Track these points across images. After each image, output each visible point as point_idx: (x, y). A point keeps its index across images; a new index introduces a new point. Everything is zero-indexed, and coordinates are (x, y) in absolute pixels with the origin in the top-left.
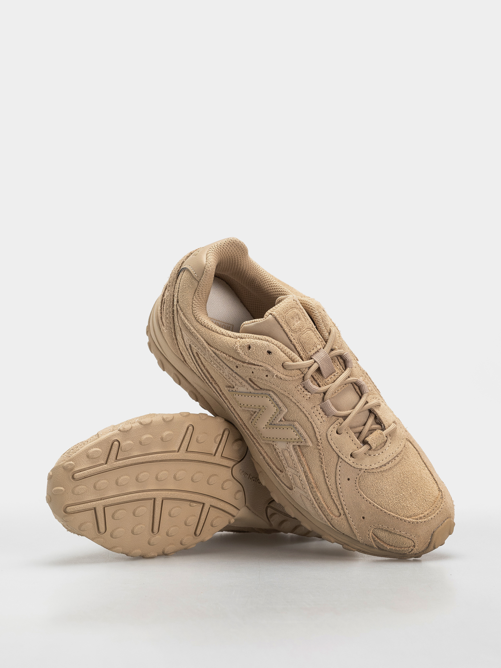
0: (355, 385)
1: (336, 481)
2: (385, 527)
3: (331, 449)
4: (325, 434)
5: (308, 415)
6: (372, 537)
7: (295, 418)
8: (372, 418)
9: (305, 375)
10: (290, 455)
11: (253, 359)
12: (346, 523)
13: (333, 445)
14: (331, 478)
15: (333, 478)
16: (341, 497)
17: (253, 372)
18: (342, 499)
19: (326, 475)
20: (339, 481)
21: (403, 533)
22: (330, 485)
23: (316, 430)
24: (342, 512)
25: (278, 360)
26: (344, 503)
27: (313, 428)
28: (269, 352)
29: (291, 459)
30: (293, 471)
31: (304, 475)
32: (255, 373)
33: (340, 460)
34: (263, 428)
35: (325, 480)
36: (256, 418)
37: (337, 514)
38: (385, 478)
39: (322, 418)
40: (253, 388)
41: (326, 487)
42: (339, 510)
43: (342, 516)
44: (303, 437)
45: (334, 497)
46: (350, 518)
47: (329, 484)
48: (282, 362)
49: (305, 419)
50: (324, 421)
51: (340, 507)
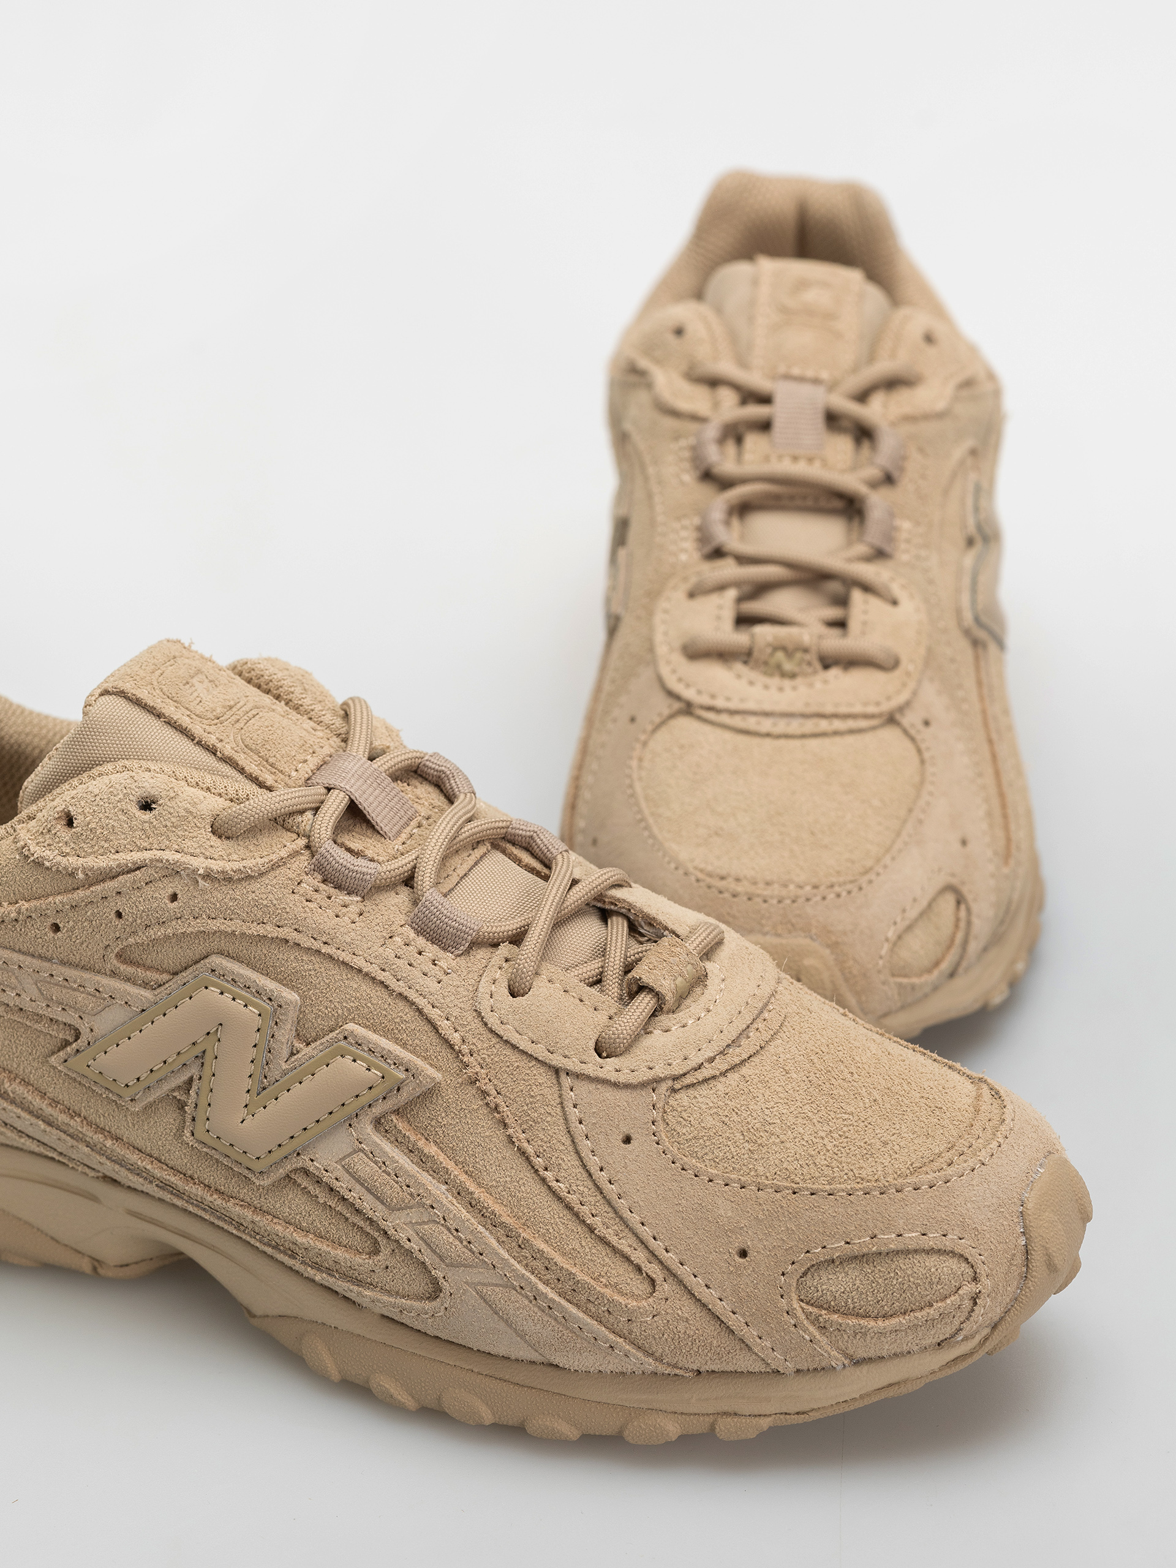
0: (509, 846)
1: (584, 1166)
2: (837, 1247)
3: (514, 1057)
4: (470, 1016)
5: (382, 976)
6: (808, 1315)
7: (340, 1012)
8: (620, 927)
9: (309, 837)
10: (376, 1163)
11: (99, 857)
12: (687, 1308)
13: (515, 1038)
14: (561, 1162)
15: (570, 1160)
16: (627, 1214)
17: (119, 915)
18: (634, 1219)
19: (539, 1162)
20: (593, 1162)
21: (912, 1238)
22: (569, 1193)
23: (434, 1014)
24: (654, 1270)
25: (191, 818)
26: (646, 1232)
27: (420, 1011)
28: (146, 806)
29: (389, 1174)
30: (414, 1215)
31: (458, 1205)
32: (126, 911)
33: (567, 1081)
34: (242, 1122)
35: (543, 1180)
36: (203, 1103)
37: (643, 1287)
38: (760, 1085)
39: (435, 965)
40: (145, 985)
41: (556, 1206)
42: (639, 1269)
43: (666, 1288)
44: (395, 1064)
45: (601, 1230)
46: (695, 1276)
47: (561, 1187)
48: (209, 820)
49: (377, 993)
50: (449, 971)
51: (639, 1256)
